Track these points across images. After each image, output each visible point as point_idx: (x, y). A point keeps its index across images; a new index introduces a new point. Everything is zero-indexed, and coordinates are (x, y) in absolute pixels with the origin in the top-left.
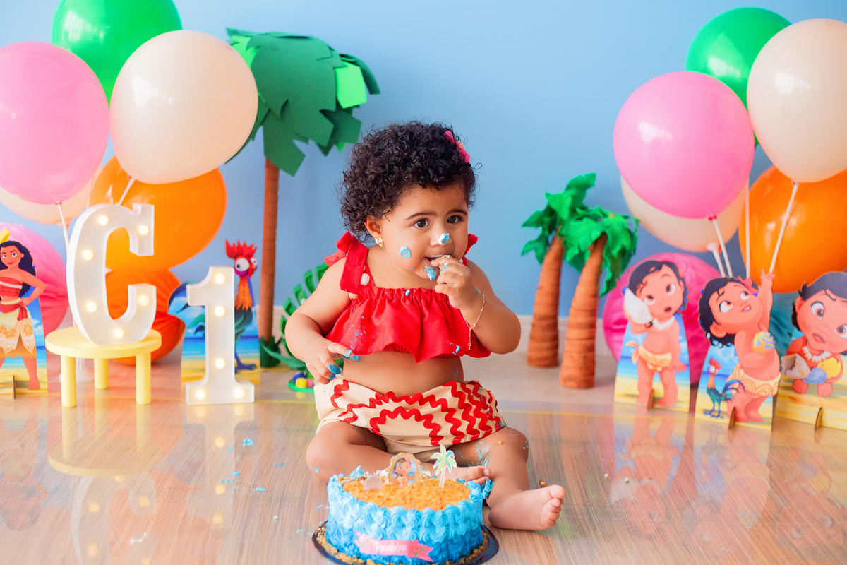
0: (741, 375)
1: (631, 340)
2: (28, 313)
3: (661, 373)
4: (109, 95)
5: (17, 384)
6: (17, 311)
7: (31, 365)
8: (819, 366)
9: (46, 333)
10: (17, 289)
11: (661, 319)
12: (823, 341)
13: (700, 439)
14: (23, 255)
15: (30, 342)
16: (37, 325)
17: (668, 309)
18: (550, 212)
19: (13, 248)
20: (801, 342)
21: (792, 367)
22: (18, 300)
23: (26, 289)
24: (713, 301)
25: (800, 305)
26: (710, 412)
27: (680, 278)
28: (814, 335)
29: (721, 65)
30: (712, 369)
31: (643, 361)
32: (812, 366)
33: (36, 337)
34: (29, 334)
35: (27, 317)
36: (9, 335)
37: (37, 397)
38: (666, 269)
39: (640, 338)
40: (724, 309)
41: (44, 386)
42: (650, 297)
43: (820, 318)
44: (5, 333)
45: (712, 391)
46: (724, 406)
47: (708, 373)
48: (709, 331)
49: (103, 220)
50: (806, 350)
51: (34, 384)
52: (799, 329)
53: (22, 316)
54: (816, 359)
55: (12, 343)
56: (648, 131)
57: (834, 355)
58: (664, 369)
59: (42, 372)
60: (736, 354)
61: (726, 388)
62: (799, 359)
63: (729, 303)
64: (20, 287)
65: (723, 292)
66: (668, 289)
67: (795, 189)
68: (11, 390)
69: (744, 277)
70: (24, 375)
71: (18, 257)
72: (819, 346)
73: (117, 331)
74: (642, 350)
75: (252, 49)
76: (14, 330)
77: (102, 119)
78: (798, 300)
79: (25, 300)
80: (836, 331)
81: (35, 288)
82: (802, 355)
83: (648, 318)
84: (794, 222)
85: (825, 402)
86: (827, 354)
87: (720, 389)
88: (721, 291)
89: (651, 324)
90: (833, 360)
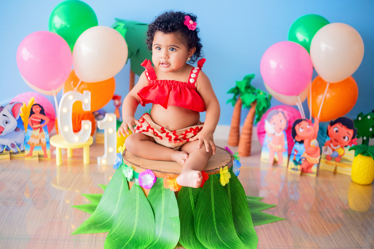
0: (306, 155)
1: (267, 139)
2: (43, 130)
3: (278, 152)
4: (72, 50)
5: (40, 156)
6: (39, 130)
7: (44, 149)
8: (336, 151)
9: (50, 137)
10: (39, 122)
11: (278, 132)
12: (337, 141)
14: (41, 109)
15: (44, 141)
16: (46, 135)
17: (281, 129)
18: (237, 88)
19: (37, 106)
20: (330, 142)
21: (326, 150)
22: (39, 125)
23: (42, 121)
24: (297, 127)
25: (330, 128)
26: (294, 169)
27: (285, 118)
28: (335, 140)
29: (301, 36)
31: (271, 147)
32: (333, 150)
33: (46, 139)
34: (43, 137)
35: (42, 131)
36: (36, 138)
37: (46, 161)
38: (280, 114)
39: (270, 139)
40: (300, 130)
41: (49, 157)
42: (274, 124)
43: (337, 134)
44: (35, 137)
45: (295, 161)
48: (294, 138)
49: (71, 97)
50: (331, 145)
51: (45, 156)
52: (329, 136)
53: (41, 131)
54: (335, 148)
55: (37, 141)
56: (273, 64)
57: (342, 147)
58: (279, 151)
59: (48, 152)
61: (300, 160)
62: (329, 148)
63: (302, 128)
64: (40, 121)
65: (301, 125)
66: (281, 121)
67: (328, 85)
68: (37, 158)
69: (309, 118)
70: (42, 152)
71: (39, 109)
72: (336, 143)
73: (76, 138)
74: (271, 143)
75: (125, 29)
76: (38, 137)
77: (70, 58)
78: (329, 126)
79: (42, 125)
80: (342, 138)
81: (45, 121)
82: (330, 146)
83: (273, 131)
84: (328, 96)
85: (338, 164)
86: (339, 146)
88: (300, 124)
89: (274, 134)
90: (341, 149)
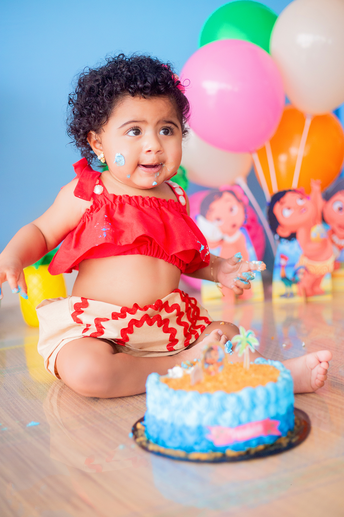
0: (304, 261)
11: (231, 234)
13: (280, 317)
17: (234, 226)
24: (277, 209)
25: (325, 206)
26: (285, 296)
30: (283, 262)
32: (341, 248)
38: (228, 196)
42: (219, 219)
45: (285, 279)
46: (294, 288)
47: (280, 266)
48: (276, 233)
50: (335, 238)
56: (212, 86)
60: (300, 246)
61: (296, 273)
63: (289, 209)
65: (284, 202)
66: (231, 210)
82: (332, 241)
87: (290, 275)
89: (223, 239)
